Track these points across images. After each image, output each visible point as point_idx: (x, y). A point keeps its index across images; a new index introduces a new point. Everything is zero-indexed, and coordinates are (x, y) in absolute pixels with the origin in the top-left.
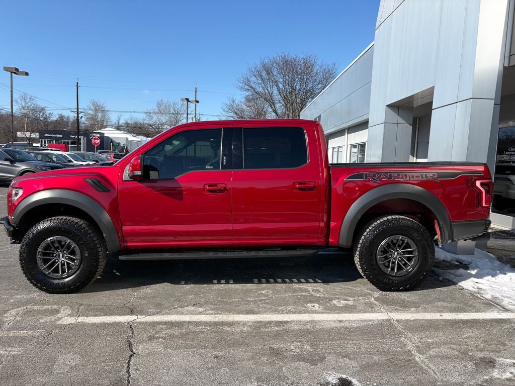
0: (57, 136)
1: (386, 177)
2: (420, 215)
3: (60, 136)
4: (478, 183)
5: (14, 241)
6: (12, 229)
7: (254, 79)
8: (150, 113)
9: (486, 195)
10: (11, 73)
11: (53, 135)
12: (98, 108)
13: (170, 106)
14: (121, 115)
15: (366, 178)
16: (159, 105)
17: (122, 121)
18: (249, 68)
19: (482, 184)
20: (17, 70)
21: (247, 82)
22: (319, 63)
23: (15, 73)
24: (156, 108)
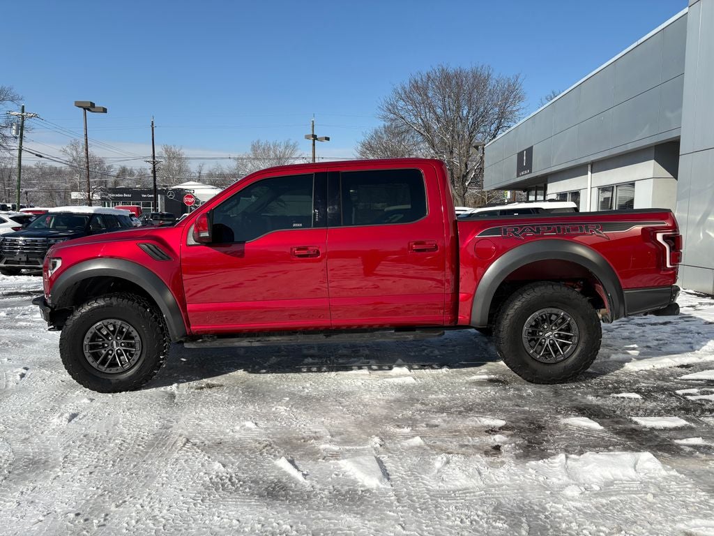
0: (125, 195)
1: (532, 231)
2: (582, 283)
3: (128, 195)
4: (659, 237)
5: (52, 327)
6: (49, 310)
7: (401, 103)
8: (242, 159)
9: (670, 252)
10: (85, 109)
11: (119, 195)
12: (172, 156)
13: (269, 149)
14: (203, 165)
15: (505, 233)
16: (254, 148)
17: (205, 172)
18: (395, 89)
19: (665, 238)
20: (93, 105)
21: (392, 109)
22: (495, 76)
23: (89, 110)
24: (251, 153)
